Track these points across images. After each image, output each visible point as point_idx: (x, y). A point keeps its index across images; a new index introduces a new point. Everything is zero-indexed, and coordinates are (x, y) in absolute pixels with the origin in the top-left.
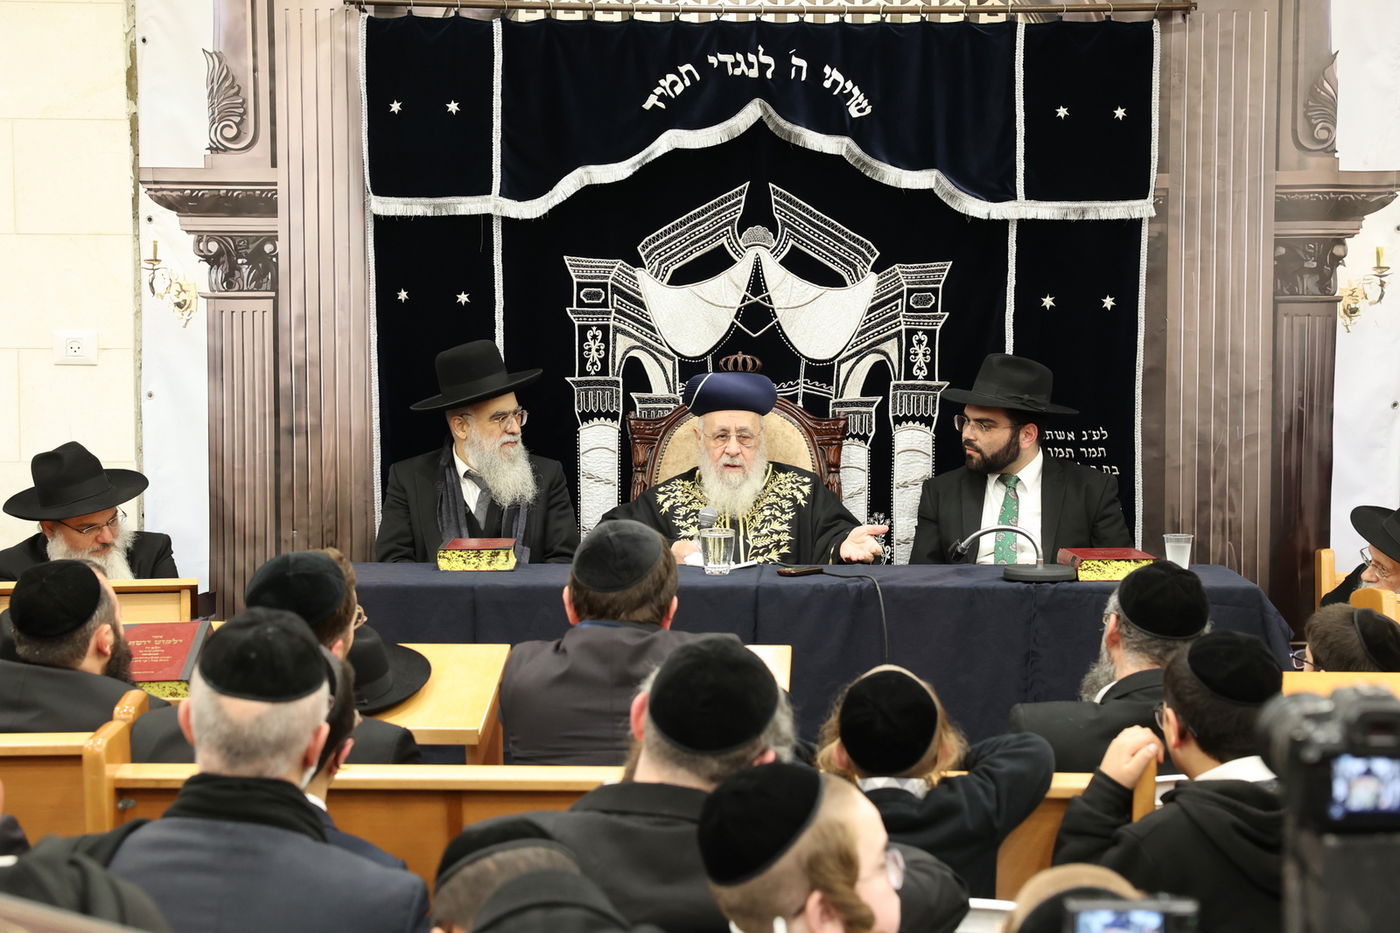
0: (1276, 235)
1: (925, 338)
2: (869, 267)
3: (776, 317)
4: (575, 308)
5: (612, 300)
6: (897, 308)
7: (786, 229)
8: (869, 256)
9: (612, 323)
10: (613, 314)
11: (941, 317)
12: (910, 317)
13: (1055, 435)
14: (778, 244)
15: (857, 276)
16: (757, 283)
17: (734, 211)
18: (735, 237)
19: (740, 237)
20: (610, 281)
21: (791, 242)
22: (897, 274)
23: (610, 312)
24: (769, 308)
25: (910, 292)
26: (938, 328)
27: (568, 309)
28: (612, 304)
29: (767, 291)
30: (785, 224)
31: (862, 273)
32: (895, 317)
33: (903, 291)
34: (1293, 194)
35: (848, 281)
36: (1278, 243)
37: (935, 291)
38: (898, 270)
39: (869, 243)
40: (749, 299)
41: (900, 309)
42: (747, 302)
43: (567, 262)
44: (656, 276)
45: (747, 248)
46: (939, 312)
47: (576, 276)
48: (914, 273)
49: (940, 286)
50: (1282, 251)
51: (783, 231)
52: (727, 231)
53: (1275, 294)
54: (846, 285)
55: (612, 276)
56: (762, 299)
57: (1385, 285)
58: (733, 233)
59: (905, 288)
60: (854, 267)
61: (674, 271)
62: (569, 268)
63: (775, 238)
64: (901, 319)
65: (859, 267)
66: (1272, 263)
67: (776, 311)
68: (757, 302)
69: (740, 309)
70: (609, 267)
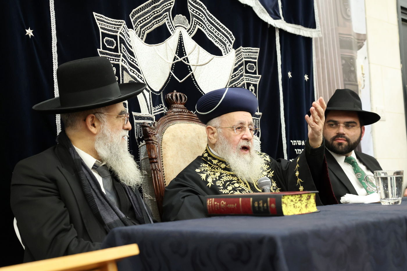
0: (342, 55)
1: (253, 88)
2: (232, 46)
3: (191, 71)
4: (101, 50)
5: (121, 47)
6: (242, 71)
7: (194, 19)
8: (231, 39)
9: (121, 63)
10: (122, 58)
11: (258, 78)
12: (247, 76)
13: (297, 143)
14: (191, 27)
15: (227, 51)
16: (181, 50)
17: (170, 3)
18: (170, 19)
19: (173, 20)
20: (118, 35)
21: (198, 26)
22: (241, 52)
23: (120, 55)
24: (188, 65)
25: (247, 62)
26: (258, 83)
27: (98, 50)
28: (121, 50)
29: (186, 55)
30: (193, 15)
31: (229, 49)
32: (242, 75)
33: (243, 62)
34: (344, 37)
35: (223, 53)
36: (343, 58)
37: (255, 63)
38: (242, 50)
39: (231, 33)
40: (177, 59)
41: (243, 71)
42: (176, 61)
43: (95, 17)
44: (139, 36)
45: (176, 27)
46: (257, 75)
47: (101, 28)
48: (247, 52)
49: (256, 61)
50: (344, 62)
51: (193, 20)
52: (167, 15)
53: (344, 80)
54: (223, 56)
55: (119, 31)
56: (184, 59)
57: (365, 81)
58: (170, 17)
59: (244, 60)
60: (226, 46)
61: (148, 34)
62: (97, 21)
63: (189, 23)
64: (244, 76)
65: (227, 46)
66: (341, 67)
67: (192, 67)
68: (181, 61)
69: (173, 65)
70: (117, 25)
